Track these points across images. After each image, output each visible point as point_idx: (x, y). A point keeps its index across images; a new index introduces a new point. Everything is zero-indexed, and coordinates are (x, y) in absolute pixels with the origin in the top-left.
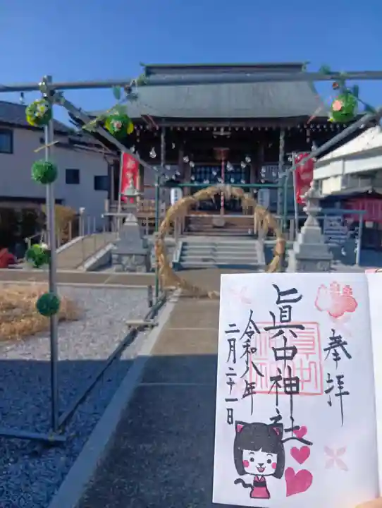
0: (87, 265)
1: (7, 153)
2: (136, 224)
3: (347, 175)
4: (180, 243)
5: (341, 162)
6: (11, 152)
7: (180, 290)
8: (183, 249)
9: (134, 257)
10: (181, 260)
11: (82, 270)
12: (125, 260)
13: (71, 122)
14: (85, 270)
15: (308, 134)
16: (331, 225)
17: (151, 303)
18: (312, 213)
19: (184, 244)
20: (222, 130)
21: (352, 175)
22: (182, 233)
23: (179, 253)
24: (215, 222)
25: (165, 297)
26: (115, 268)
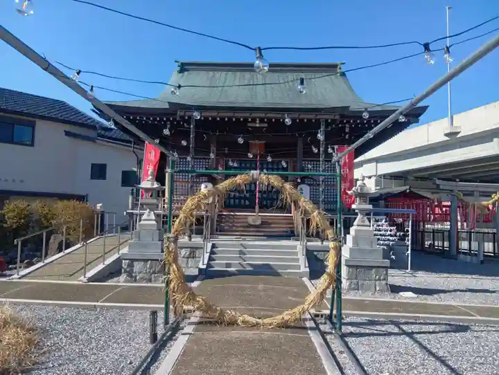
0: (90, 274)
1: (27, 145)
2: (154, 222)
3: (380, 176)
4: (210, 245)
5: (374, 164)
6: (32, 145)
7: (198, 313)
8: (212, 253)
9: (149, 262)
10: (209, 265)
11: (82, 280)
12: (138, 266)
13: (94, 111)
14: (85, 280)
15: (347, 130)
16: (379, 226)
17: (154, 337)
18: (362, 211)
19: (214, 246)
20: (258, 121)
21: (385, 176)
22: (212, 234)
23: (207, 256)
24: (250, 221)
25: (178, 324)
26: (123, 277)
